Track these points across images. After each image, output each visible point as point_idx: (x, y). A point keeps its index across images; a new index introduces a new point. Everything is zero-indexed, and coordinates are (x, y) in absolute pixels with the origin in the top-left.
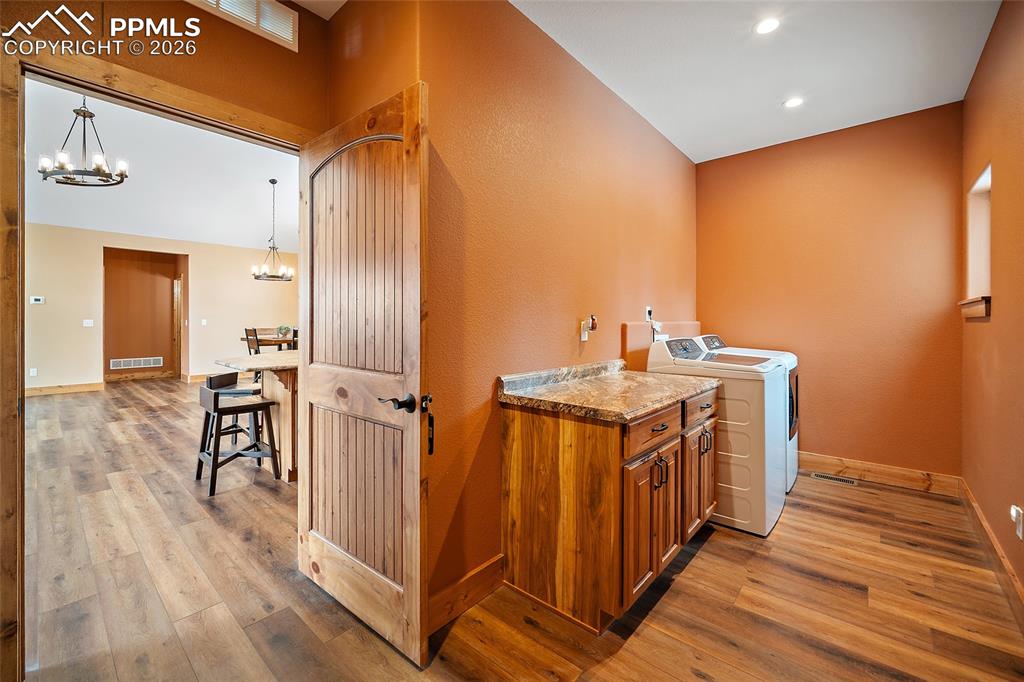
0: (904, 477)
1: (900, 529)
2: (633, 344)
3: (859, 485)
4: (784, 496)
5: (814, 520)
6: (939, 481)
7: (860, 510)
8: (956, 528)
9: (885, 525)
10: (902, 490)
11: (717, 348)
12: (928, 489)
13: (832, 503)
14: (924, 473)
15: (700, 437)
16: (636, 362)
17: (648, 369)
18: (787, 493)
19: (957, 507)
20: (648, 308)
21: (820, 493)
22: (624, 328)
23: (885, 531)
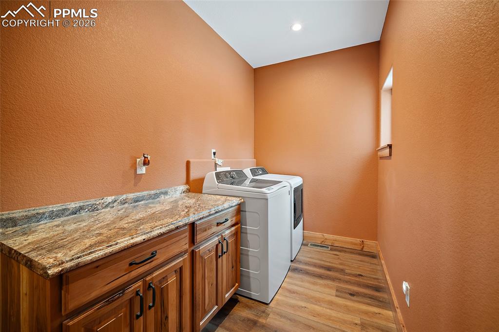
0: (352, 243)
1: (347, 282)
2: (194, 175)
3: (331, 250)
4: (289, 263)
5: (302, 281)
6: (367, 244)
7: (329, 269)
8: (374, 277)
9: (340, 280)
10: (351, 250)
11: (261, 174)
12: (362, 249)
13: (315, 265)
14: (361, 240)
15: (217, 246)
16: (195, 187)
17: (203, 192)
18: (291, 261)
19: (374, 259)
20: (214, 151)
21: (310, 258)
22: (188, 163)
23: (339, 285)
